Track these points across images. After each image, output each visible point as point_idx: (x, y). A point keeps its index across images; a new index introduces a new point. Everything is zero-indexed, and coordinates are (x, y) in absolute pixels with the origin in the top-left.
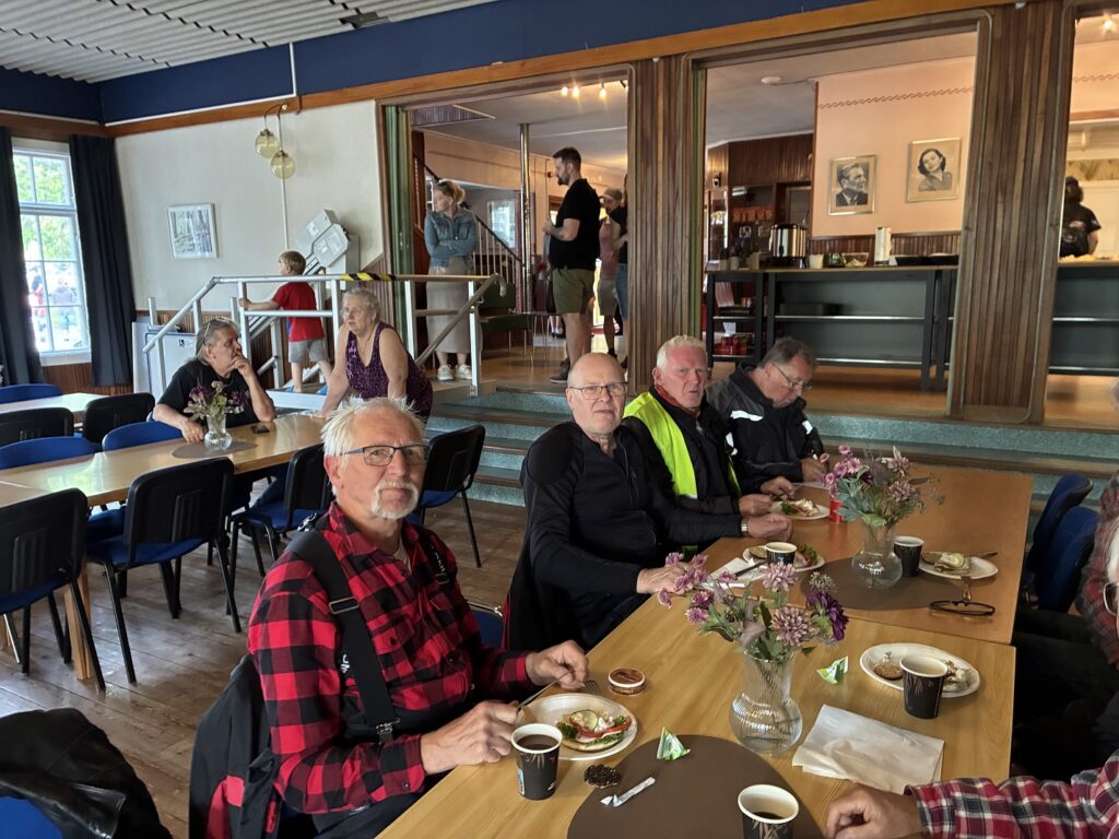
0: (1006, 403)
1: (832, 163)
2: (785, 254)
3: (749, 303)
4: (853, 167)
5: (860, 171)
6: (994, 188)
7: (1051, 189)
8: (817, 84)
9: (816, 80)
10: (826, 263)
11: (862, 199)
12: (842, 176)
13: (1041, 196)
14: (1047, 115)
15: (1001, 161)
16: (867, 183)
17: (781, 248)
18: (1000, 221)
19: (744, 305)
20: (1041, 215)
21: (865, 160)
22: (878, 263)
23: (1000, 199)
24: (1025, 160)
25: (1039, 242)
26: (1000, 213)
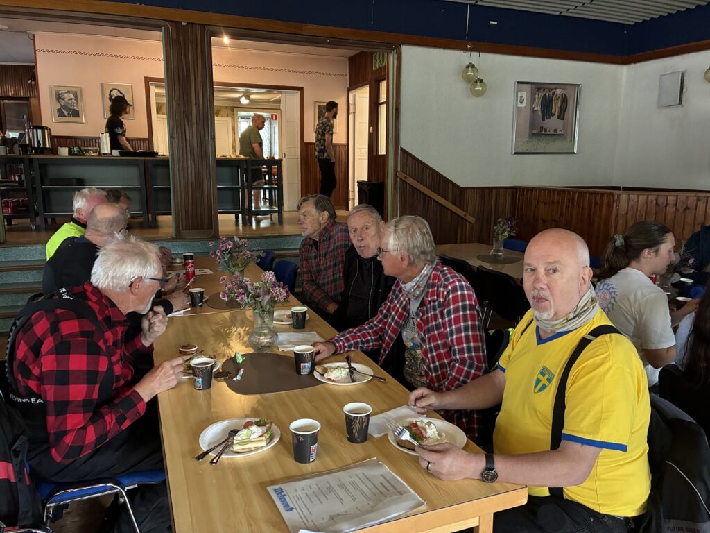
0: (202, 228)
1: (51, 88)
2: (42, 146)
3: (17, 178)
4: (66, 93)
5: (72, 96)
6: (182, 117)
7: (209, 121)
8: (34, 35)
9: (33, 33)
10: (70, 153)
11: (76, 114)
12: (59, 97)
13: (205, 123)
14: (203, 82)
15: (184, 104)
16: (77, 103)
17: (38, 142)
18: (187, 135)
19: (13, 180)
20: (206, 134)
21: (74, 89)
22: (104, 154)
23: (186, 124)
24: (196, 105)
25: (207, 147)
26: (187, 131)
